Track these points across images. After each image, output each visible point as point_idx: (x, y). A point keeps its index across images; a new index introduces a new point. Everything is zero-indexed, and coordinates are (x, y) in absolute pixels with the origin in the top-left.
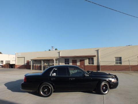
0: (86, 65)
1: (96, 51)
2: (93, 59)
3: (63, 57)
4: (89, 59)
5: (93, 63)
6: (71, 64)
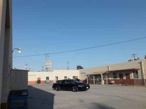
0: (131, 78)
1: (139, 63)
2: (137, 72)
3: (111, 72)
4: (134, 72)
5: (138, 77)
6: (118, 79)
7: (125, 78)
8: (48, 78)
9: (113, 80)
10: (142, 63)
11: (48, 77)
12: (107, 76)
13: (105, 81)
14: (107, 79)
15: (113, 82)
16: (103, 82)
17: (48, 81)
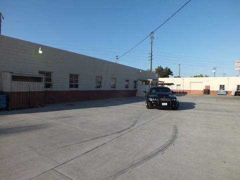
8: (222, 87)
11: (224, 86)
17: (222, 92)
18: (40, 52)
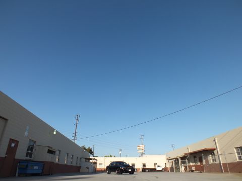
1: (214, 141)
2: (214, 154)
4: (212, 154)
5: (216, 160)
6: (199, 164)
7: (204, 162)
9: (193, 166)
10: (216, 141)
11: (134, 164)
12: (187, 160)
13: (186, 167)
14: (187, 165)
15: (193, 168)
16: (182, 169)
18: (55, 133)
